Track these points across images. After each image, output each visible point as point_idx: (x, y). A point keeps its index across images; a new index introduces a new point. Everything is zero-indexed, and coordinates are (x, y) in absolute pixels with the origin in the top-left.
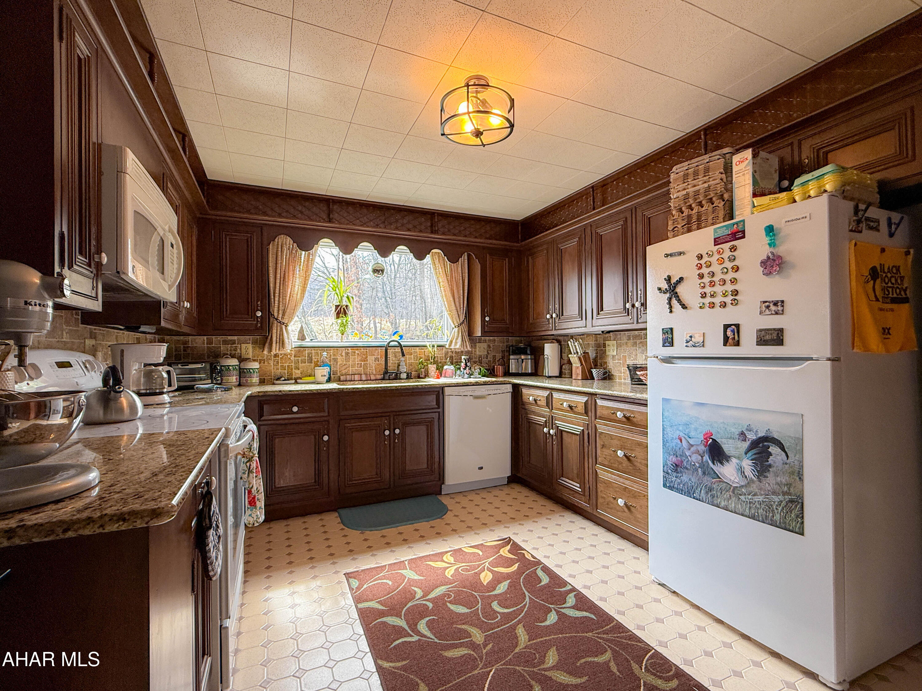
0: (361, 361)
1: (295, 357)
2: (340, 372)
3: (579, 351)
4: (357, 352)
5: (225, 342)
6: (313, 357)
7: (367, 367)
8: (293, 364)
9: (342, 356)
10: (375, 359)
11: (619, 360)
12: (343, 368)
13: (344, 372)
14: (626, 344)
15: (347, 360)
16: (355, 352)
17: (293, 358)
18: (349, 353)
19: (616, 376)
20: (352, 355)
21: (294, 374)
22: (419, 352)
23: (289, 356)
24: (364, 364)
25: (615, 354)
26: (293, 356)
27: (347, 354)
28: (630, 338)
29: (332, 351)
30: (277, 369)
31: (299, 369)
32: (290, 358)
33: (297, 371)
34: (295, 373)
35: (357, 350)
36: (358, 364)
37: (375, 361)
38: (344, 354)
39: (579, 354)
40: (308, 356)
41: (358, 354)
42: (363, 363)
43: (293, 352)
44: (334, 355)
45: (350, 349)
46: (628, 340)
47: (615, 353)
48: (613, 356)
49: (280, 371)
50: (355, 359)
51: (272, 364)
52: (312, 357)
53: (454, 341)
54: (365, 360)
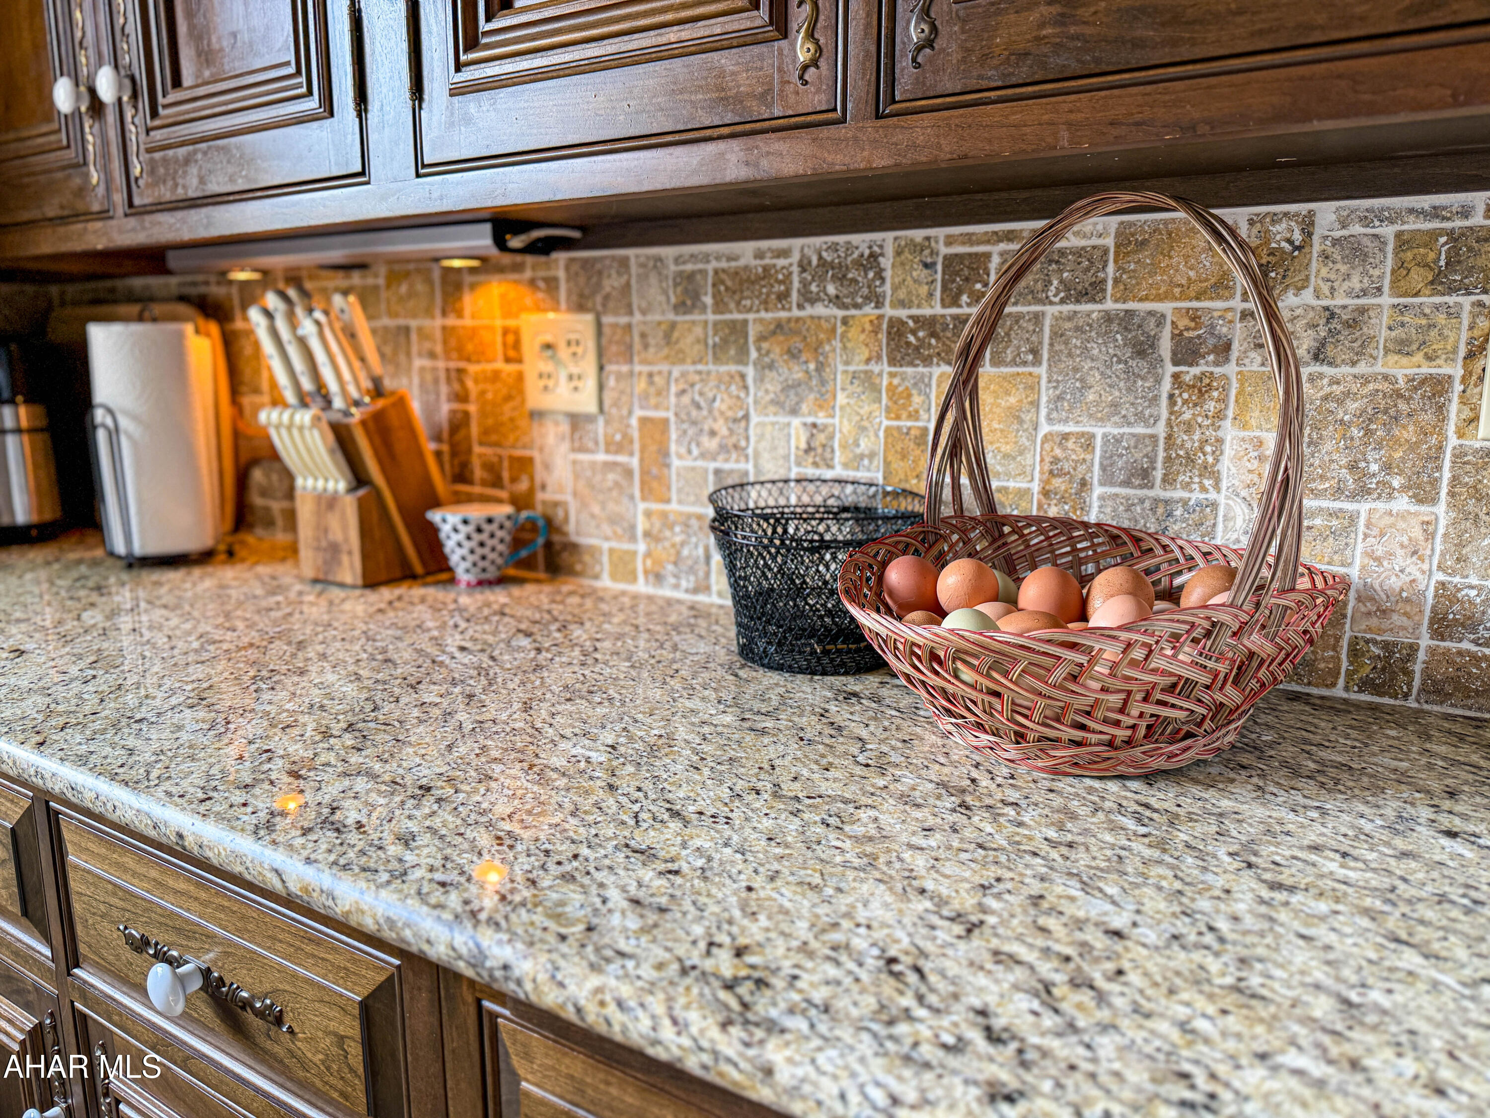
3: (333, 386)
11: (613, 447)
14: (668, 336)
19: (594, 551)
25: (592, 407)
28: (696, 296)
39: (338, 403)
46: (681, 307)
47: (586, 402)
48: (576, 421)
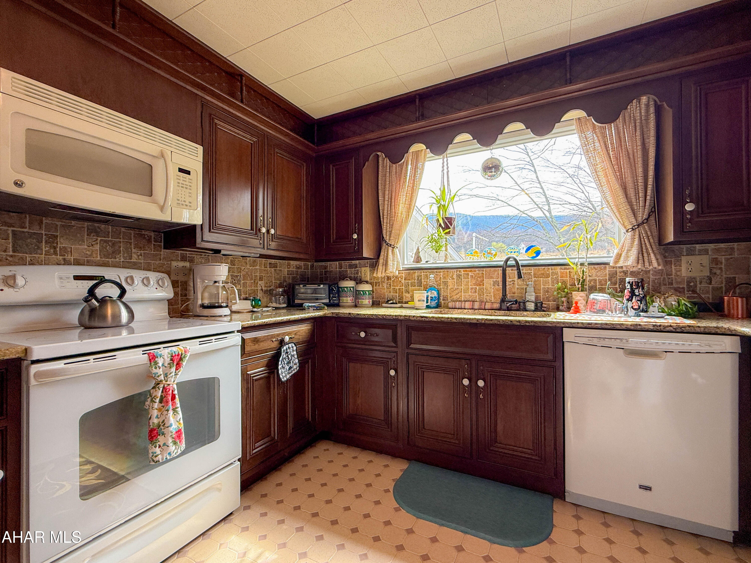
0: (476, 284)
1: (405, 280)
2: (450, 297)
4: (470, 274)
5: (351, 266)
6: (423, 280)
7: (483, 292)
8: (403, 287)
9: (453, 279)
10: (494, 282)
12: (454, 294)
13: (455, 298)
15: (459, 283)
16: (468, 274)
17: (403, 281)
18: (461, 275)
20: (465, 278)
21: (404, 297)
22: (562, 273)
23: (400, 279)
24: (480, 289)
26: (404, 278)
27: (459, 276)
29: (442, 274)
30: (390, 292)
31: (409, 293)
32: (400, 281)
33: (407, 295)
34: (406, 297)
35: (471, 271)
36: (472, 289)
37: (494, 285)
38: (455, 277)
40: (418, 279)
41: (472, 276)
42: (478, 287)
43: (403, 275)
44: (444, 278)
45: (462, 270)
49: (392, 294)
50: (468, 282)
51: (385, 287)
52: (421, 280)
53: (624, 254)
54: (481, 283)
